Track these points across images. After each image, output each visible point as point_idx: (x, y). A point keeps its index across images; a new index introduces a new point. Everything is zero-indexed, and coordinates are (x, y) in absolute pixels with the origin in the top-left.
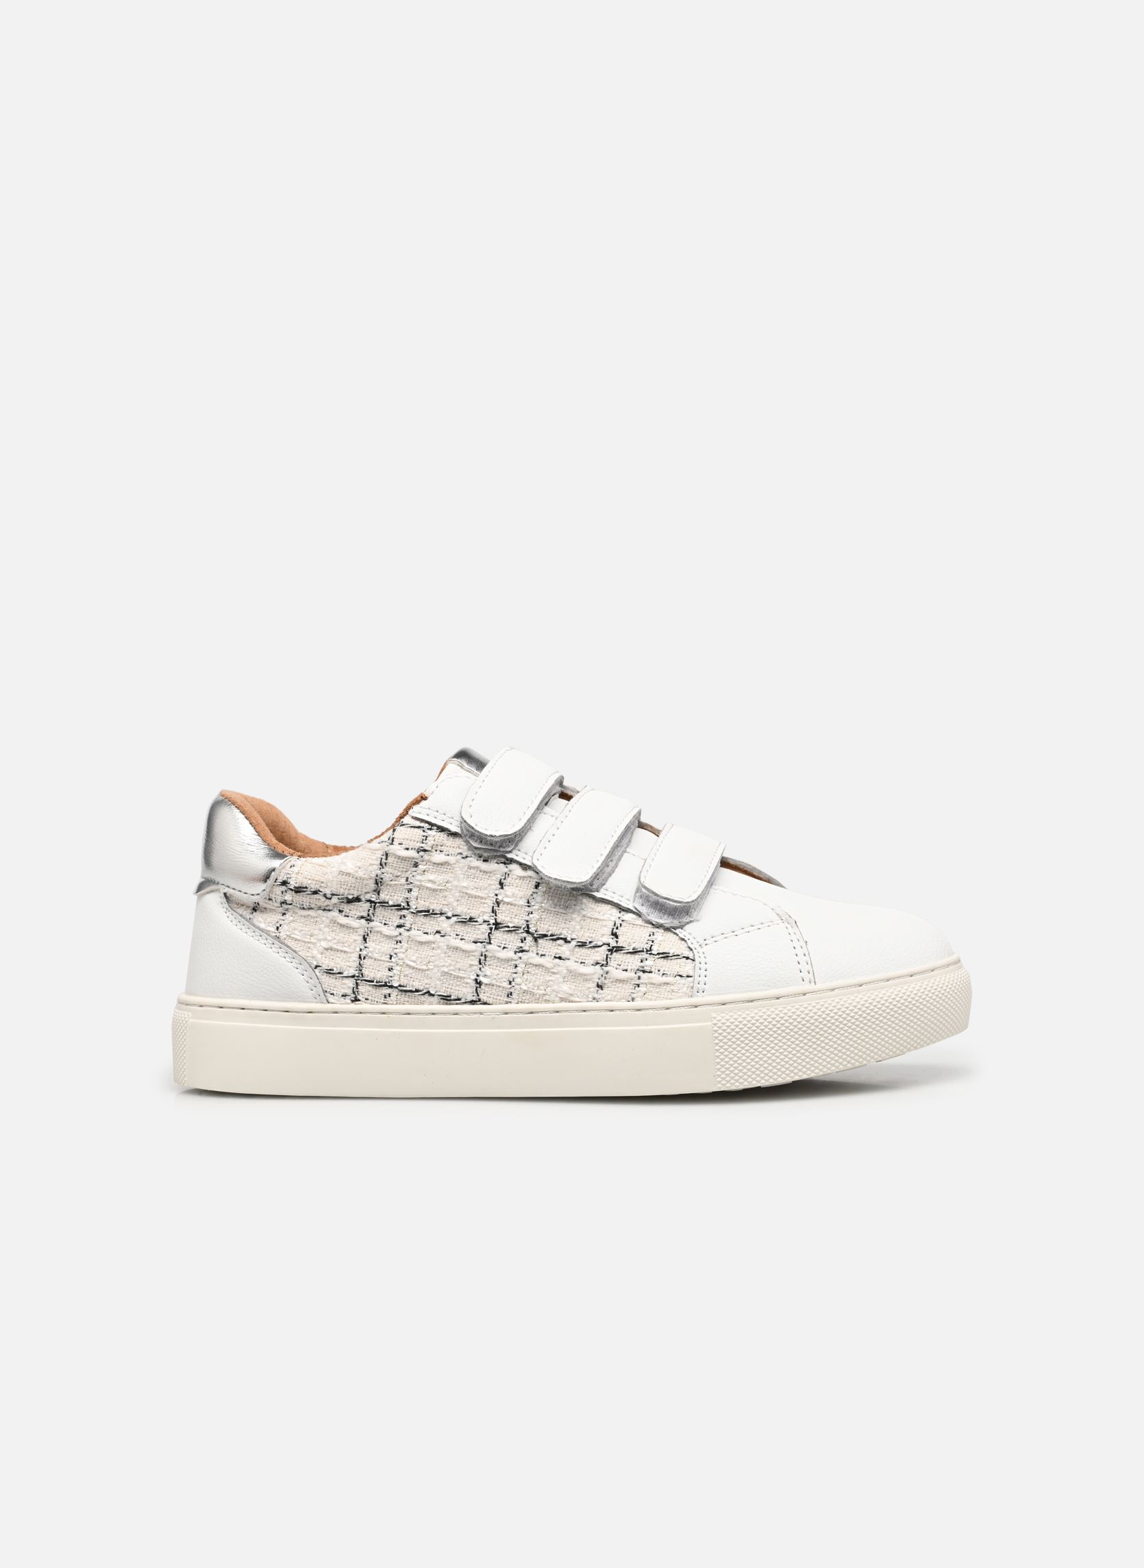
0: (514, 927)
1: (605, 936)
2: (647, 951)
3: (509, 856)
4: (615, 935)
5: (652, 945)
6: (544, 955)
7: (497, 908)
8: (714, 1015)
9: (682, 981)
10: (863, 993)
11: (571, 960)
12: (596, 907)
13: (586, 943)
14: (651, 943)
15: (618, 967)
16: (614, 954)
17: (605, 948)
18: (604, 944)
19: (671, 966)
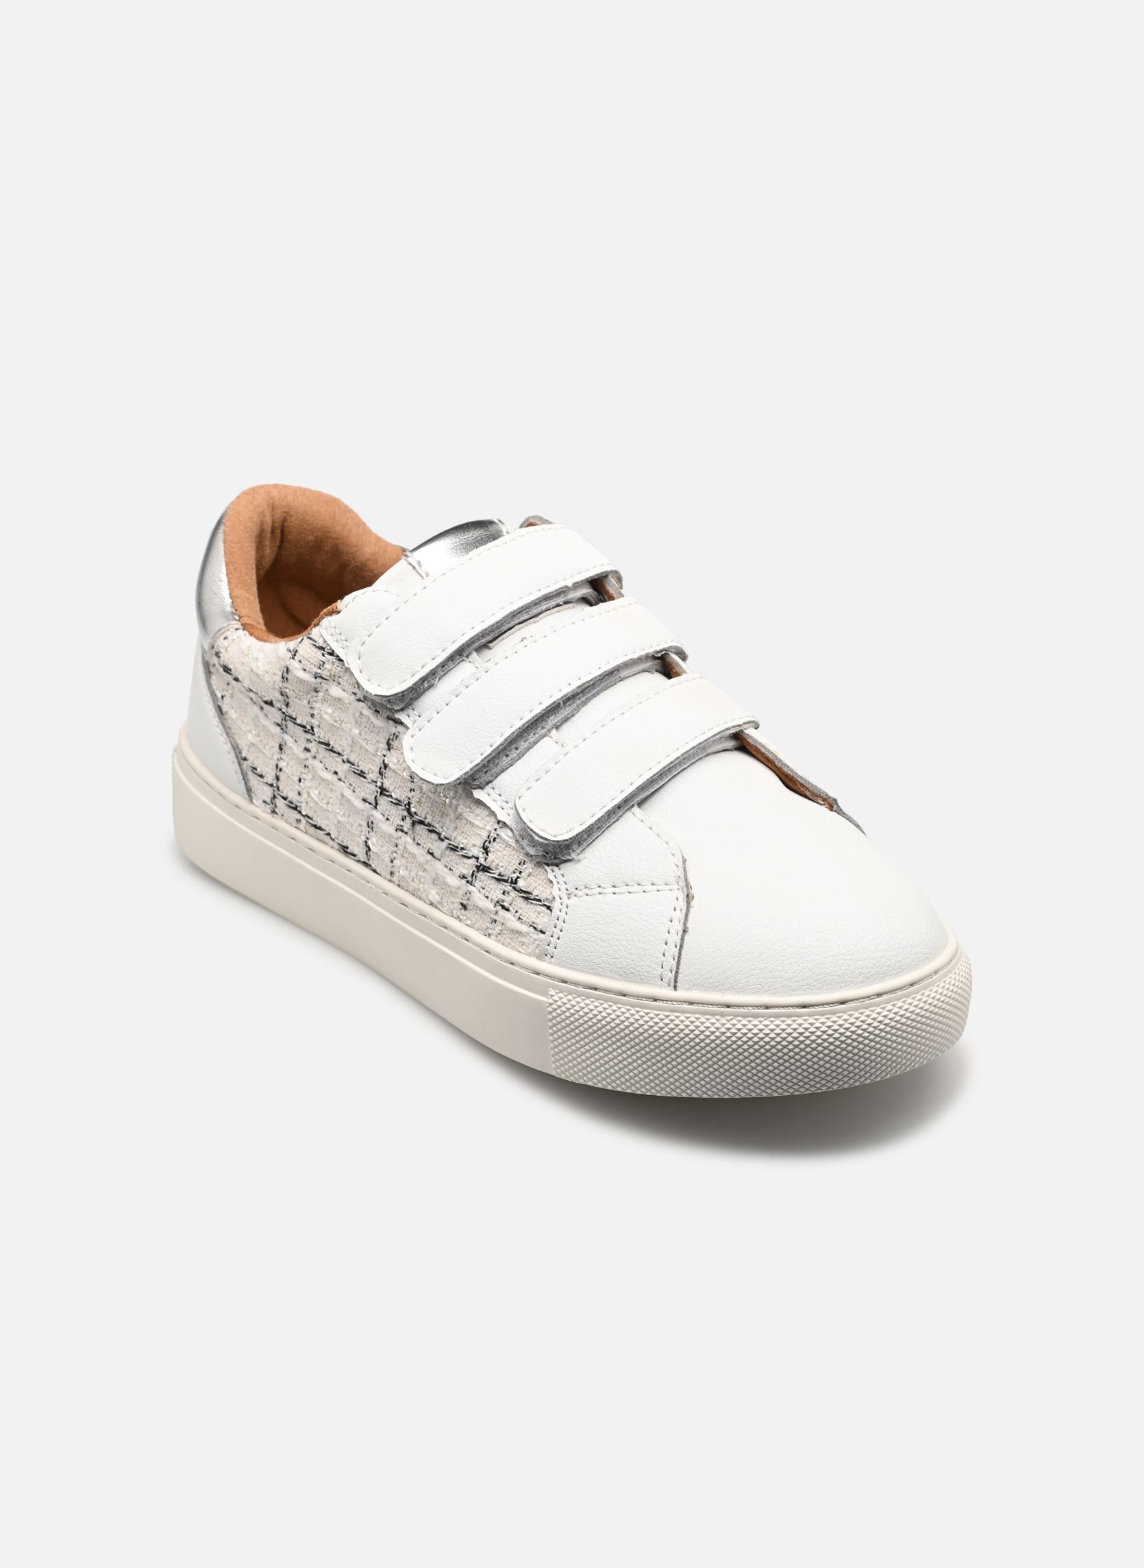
0: (396, 799)
1: (476, 848)
2: (512, 882)
3: (398, 716)
4: (486, 850)
5: (518, 877)
6: (420, 845)
7: (384, 770)
8: (552, 993)
9: (536, 935)
10: (729, 1018)
11: (441, 862)
12: (475, 807)
13: (457, 847)
14: (518, 874)
15: (481, 890)
16: (481, 873)
17: (473, 861)
18: (473, 856)
19: (531, 912)
